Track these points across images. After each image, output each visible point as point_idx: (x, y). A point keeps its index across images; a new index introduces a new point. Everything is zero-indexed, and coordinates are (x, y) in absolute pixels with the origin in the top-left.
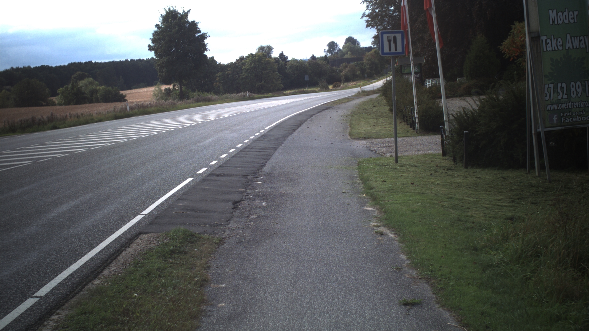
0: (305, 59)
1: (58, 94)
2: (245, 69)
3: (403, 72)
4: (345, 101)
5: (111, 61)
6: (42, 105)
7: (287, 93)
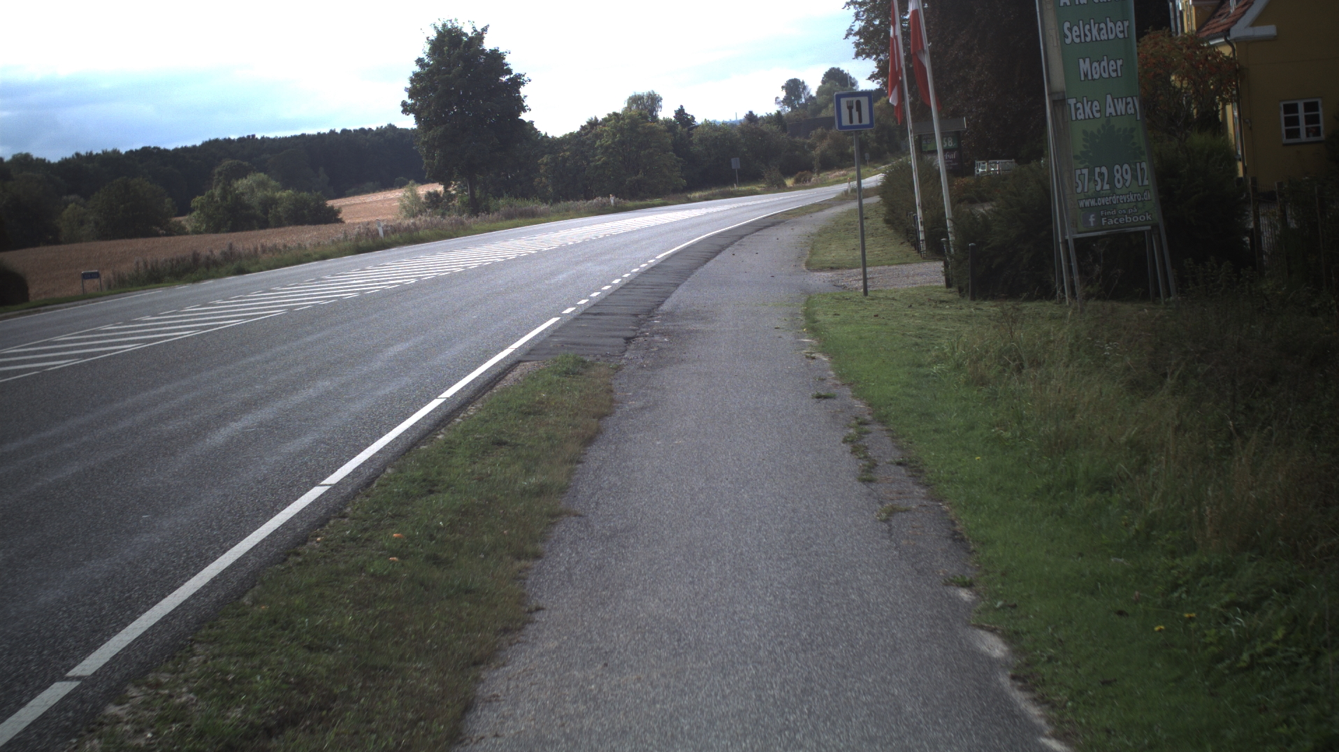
0: (733, 119)
1: (191, 211)
2: (601, 146)
3: (924, 150)
4: (812, 210)
5: (298, 133)
6: (157, 235)
7: (694, 197)
